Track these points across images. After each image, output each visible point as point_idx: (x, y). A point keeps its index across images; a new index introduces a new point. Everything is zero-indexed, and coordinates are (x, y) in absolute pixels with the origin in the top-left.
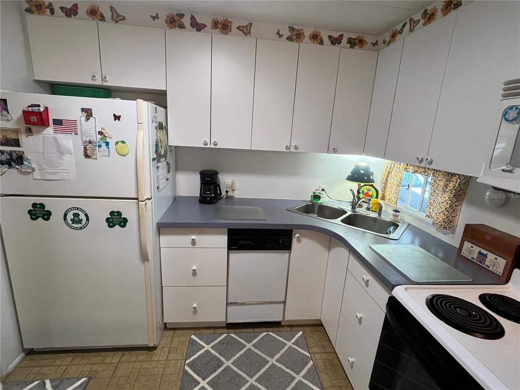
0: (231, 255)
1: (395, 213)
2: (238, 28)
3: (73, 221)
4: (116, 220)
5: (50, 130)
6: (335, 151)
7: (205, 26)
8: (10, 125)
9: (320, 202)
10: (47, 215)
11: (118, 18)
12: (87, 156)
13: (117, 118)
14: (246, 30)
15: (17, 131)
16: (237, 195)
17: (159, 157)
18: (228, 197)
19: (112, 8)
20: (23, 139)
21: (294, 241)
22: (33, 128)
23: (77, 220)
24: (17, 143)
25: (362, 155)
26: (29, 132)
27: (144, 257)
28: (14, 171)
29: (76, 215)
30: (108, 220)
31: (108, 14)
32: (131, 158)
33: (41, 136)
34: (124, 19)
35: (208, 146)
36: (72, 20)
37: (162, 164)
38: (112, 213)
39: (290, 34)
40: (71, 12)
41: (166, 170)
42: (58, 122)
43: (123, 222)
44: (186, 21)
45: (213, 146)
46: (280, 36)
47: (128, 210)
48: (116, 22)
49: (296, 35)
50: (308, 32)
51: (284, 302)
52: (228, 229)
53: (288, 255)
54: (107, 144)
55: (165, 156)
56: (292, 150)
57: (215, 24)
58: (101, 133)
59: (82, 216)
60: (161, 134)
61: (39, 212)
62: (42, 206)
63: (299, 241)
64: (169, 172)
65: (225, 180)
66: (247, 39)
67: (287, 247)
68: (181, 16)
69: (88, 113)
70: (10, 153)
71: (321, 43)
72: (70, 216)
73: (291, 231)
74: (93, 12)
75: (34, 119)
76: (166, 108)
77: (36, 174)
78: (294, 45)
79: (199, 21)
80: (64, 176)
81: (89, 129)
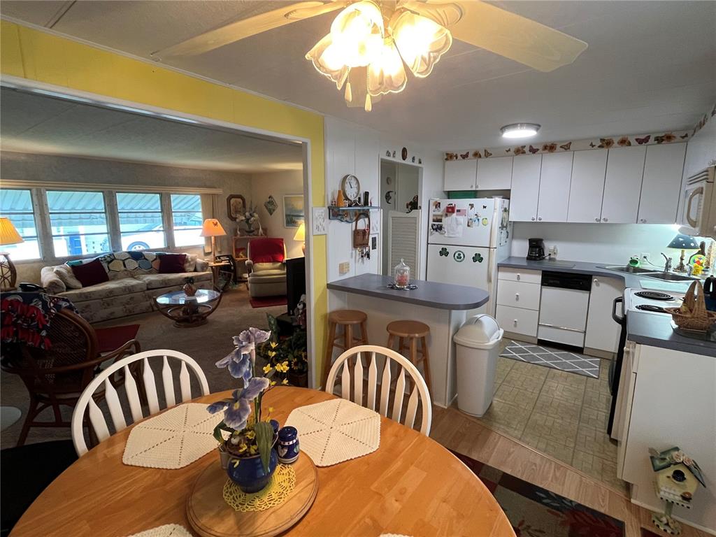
0: (543, 290)
1: (703, 272)
2: (561, 147)
3: (458, 257)
4: (478, 258)
5: (454, 215)
6: (644, 222)
7: (538, 150)
8: (440, 213)
9: (637, 266)
10: (447, 254)
11: (487, 154)
12: (468, 226)
13: (485, 207)
14: (566, 147)
15: (442, 216)
16: (558, 258)
17: (502, 227)
18: (550, 259)
19: (485, 151)
20: (443, 219)
21: (594, 285)
22: (448, 214)
23: (459, 257)
24: (440, 221)
25: (674, 223)
26: (447, 215)
27: (489, 280)
28: (437, 233)
29: (459, 254)
30: (473, 258)
31: (483, 154)
32: (488, 227)
33: (450, 218)
34: (491, 154)
35: (535, 221)
36: (466, 161)
37: (504, 231)
38: (476, 254)
39: (600, 144)
40: (465, 157)
41: (505, 236)
42: (458, 211)
43: (481, 260)
44: (527, 149)
45: (538, 221)
46: (593, 146)
47: (484, 253)
48: (487, 157)
49: (606, 143)
50: (616, 140)
51: (585, 332)
52: (543, 271)
53: (588, 295)
54: (478, 220)
55: (506, 227)
56: (602, 221)
57: (545, 148)
58: (476, 215)
59: (462, 255)
60: (505, 214)
61: (444, 252)
62: (446, 249)
63: (598, 285)
64: (507, 237)
65: (549, 246)
66: (567, 153)
67: (587, 288)
68: (524, 147)
69: (472, 206)
70: (438, 225)
71: (629, 144)
72: (457, 255)
73: (591, 276)
74: (477, 155)
75: (450, 210)
76: (509, 199)
77: (446, 235)
78: (605, 150)
79: (534, 148)
80: (457, 235)
81: (471, 213)
